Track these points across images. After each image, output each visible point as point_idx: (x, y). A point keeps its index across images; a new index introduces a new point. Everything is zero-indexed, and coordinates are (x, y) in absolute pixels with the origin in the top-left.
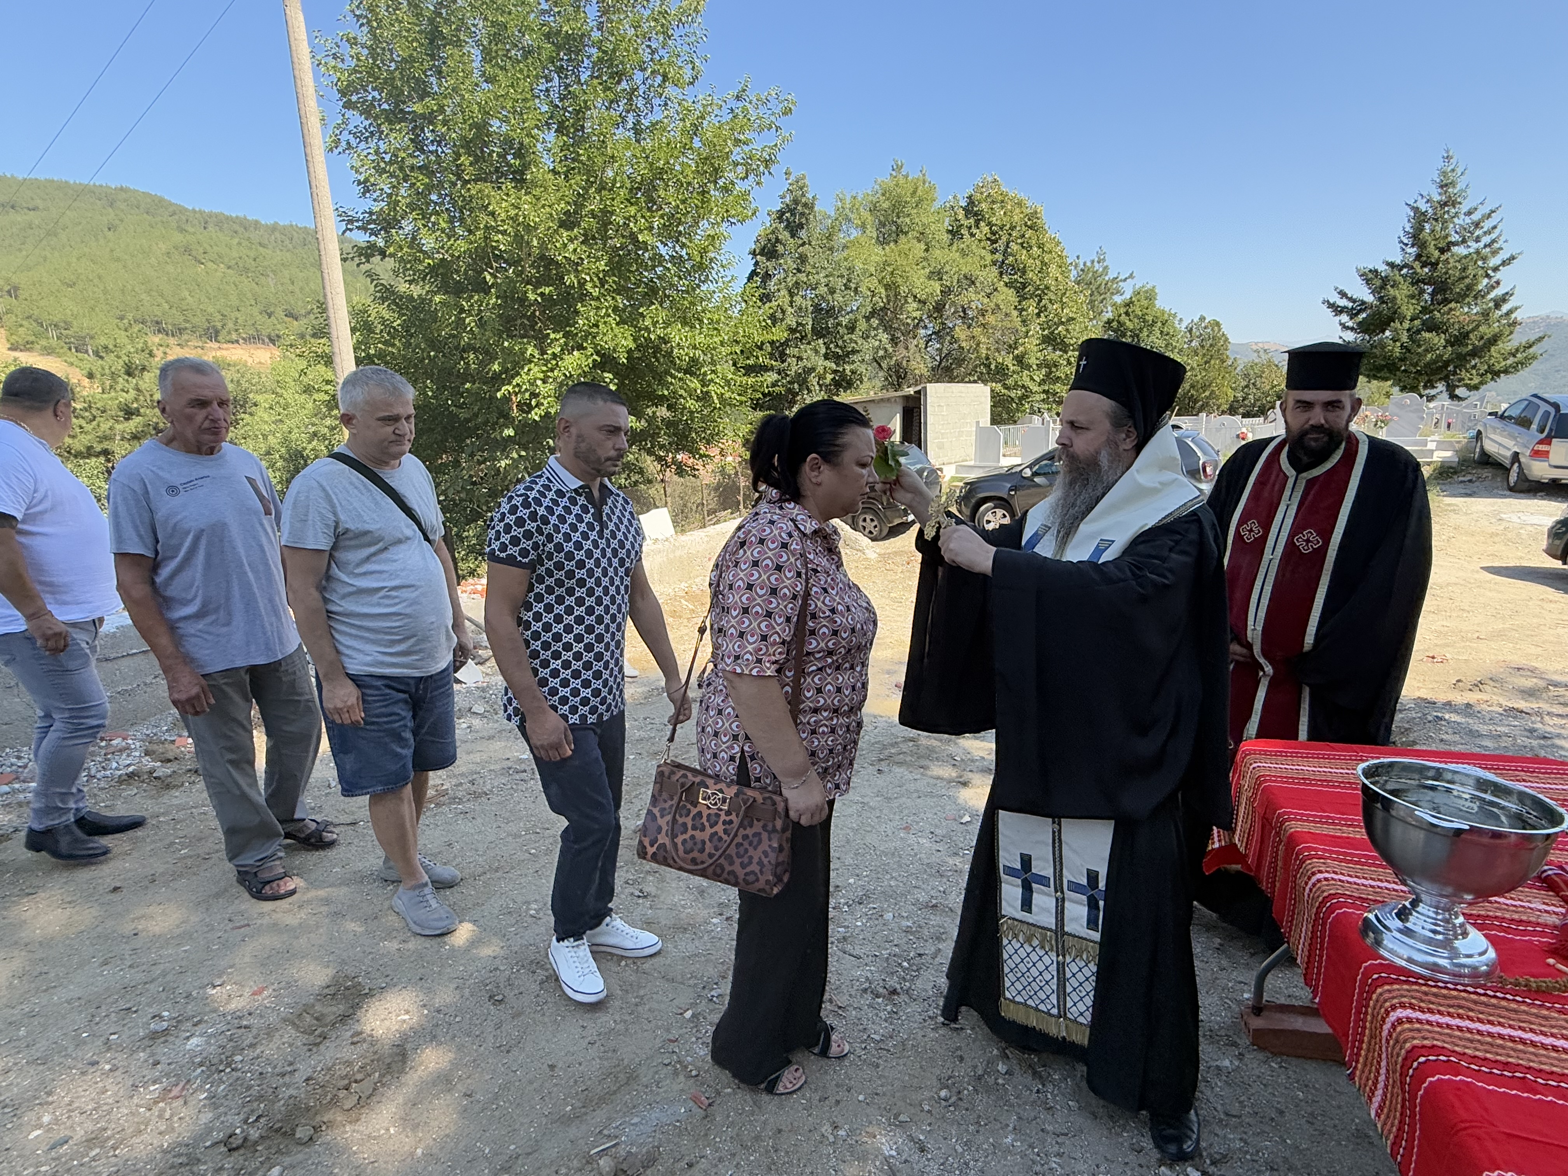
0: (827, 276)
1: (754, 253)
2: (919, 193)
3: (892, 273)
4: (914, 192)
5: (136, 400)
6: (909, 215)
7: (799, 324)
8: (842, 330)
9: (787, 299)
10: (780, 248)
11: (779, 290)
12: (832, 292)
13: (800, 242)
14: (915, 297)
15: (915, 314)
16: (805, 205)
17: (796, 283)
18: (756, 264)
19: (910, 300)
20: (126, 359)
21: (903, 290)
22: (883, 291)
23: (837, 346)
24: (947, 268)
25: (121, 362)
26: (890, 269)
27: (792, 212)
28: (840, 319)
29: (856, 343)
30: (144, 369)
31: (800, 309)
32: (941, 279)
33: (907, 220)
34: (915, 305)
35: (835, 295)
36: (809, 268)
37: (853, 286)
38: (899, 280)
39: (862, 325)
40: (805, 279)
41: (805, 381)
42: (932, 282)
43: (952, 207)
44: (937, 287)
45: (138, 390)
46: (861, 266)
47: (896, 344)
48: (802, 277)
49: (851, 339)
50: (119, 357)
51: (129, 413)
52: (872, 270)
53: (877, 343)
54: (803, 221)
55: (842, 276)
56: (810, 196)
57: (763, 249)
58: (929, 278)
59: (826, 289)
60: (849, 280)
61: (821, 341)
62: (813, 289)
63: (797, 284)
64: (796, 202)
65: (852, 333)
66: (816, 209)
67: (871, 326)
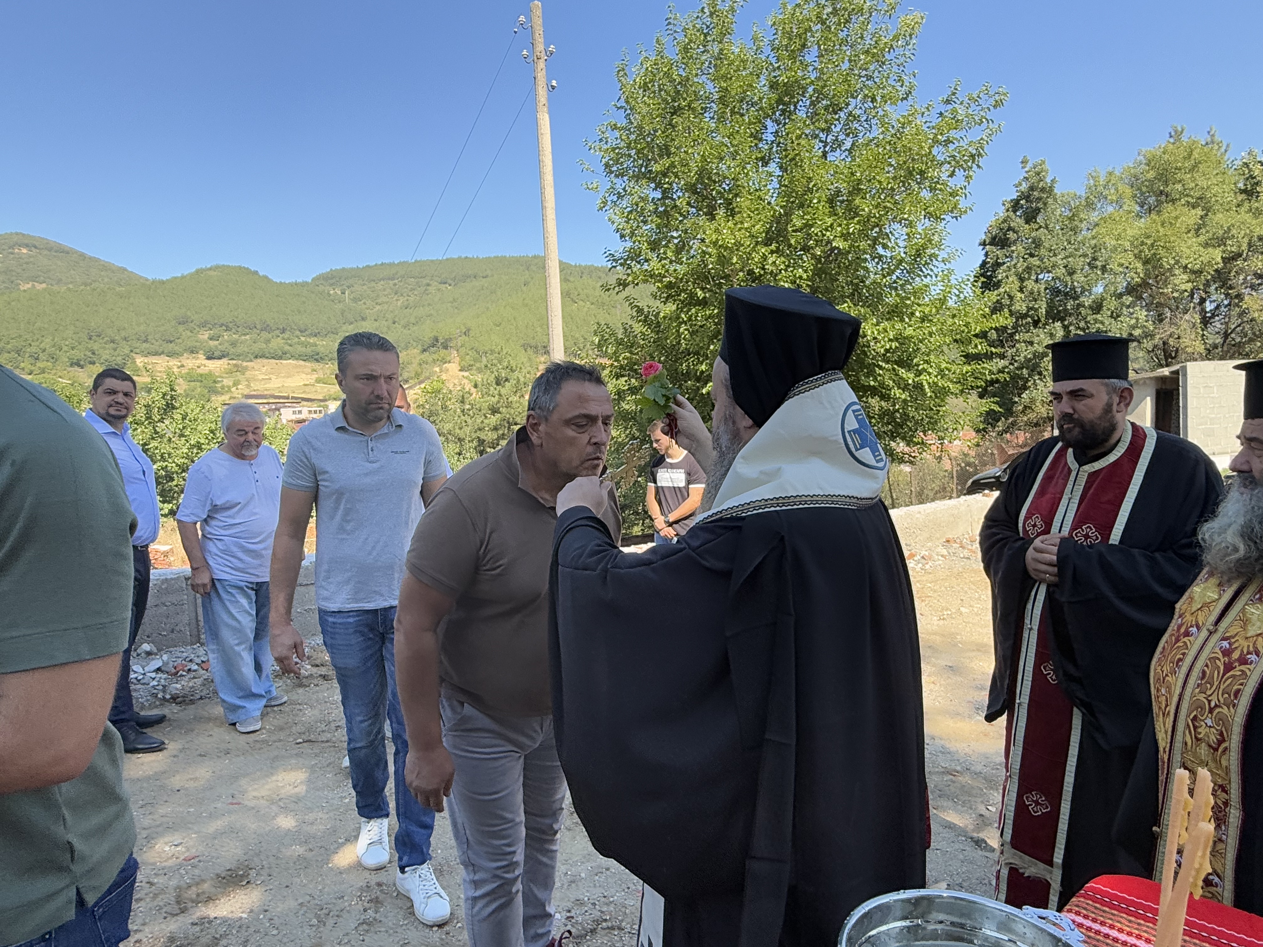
0: (1066, 257)
1: (984, 244)
2: (1195, 155)
3: (1152, 245)
4: (1190, 155)
5: (499, 402)
6: (1180, 181)
7: (1029, 309)
8: (1083, 311)
9: (1017, 284)
10: (1011, 236)
11: (1007, 277)
12: (1071, 273)
13: (1037, 227)
14: (1186, 267)
15: (1183, 287)
16: (1043, 190)
17: (1028, 267)
18: (986, 255)
19: (1177, 272)
20: (496, 373)
21: (1167, 262)
22: (1139, 265)
23: (1079, 328)
24: (1234, 232)
25: (493, 376)
26: (1149, 242)
27: (1027, 198)
28: (1081, 299)
29: (1102, 323)
30: (507, 380)
31: (1032, 293)
32: (1225, 245)
33: (1179, 187)
34: (1185, 277)
35: (1075, 277)
36: (1043, 252)
37: (1099, 264)
38: (1162, 252)
39: (1111, 304)
40: (1038, 263)
41: (1037, 365)
42: (1210, 250)
43: (1246, 165)
44: (1217, 255)
45: (500, 395)
46: (1113, 242)
47: (1161, 321)
48: (1035, 261)
49: (1096, 321)
50: (492, 372)
51: (494, 411)
52: (1127, 245)
53: (1133, 322)
54: (1040, 205)
55: (1085, 256)
56: (1048, 180)
57: (994, 238)
58: (1206, 245)
59: (1064, 271)
60: (1095, 259)
61: (1058, 324)
62: (1049, 272)
63: (1028, 269)
64: (1032, 188)
65: (1098, 313)
66: (1055, 191)
67: (1123, 304)
